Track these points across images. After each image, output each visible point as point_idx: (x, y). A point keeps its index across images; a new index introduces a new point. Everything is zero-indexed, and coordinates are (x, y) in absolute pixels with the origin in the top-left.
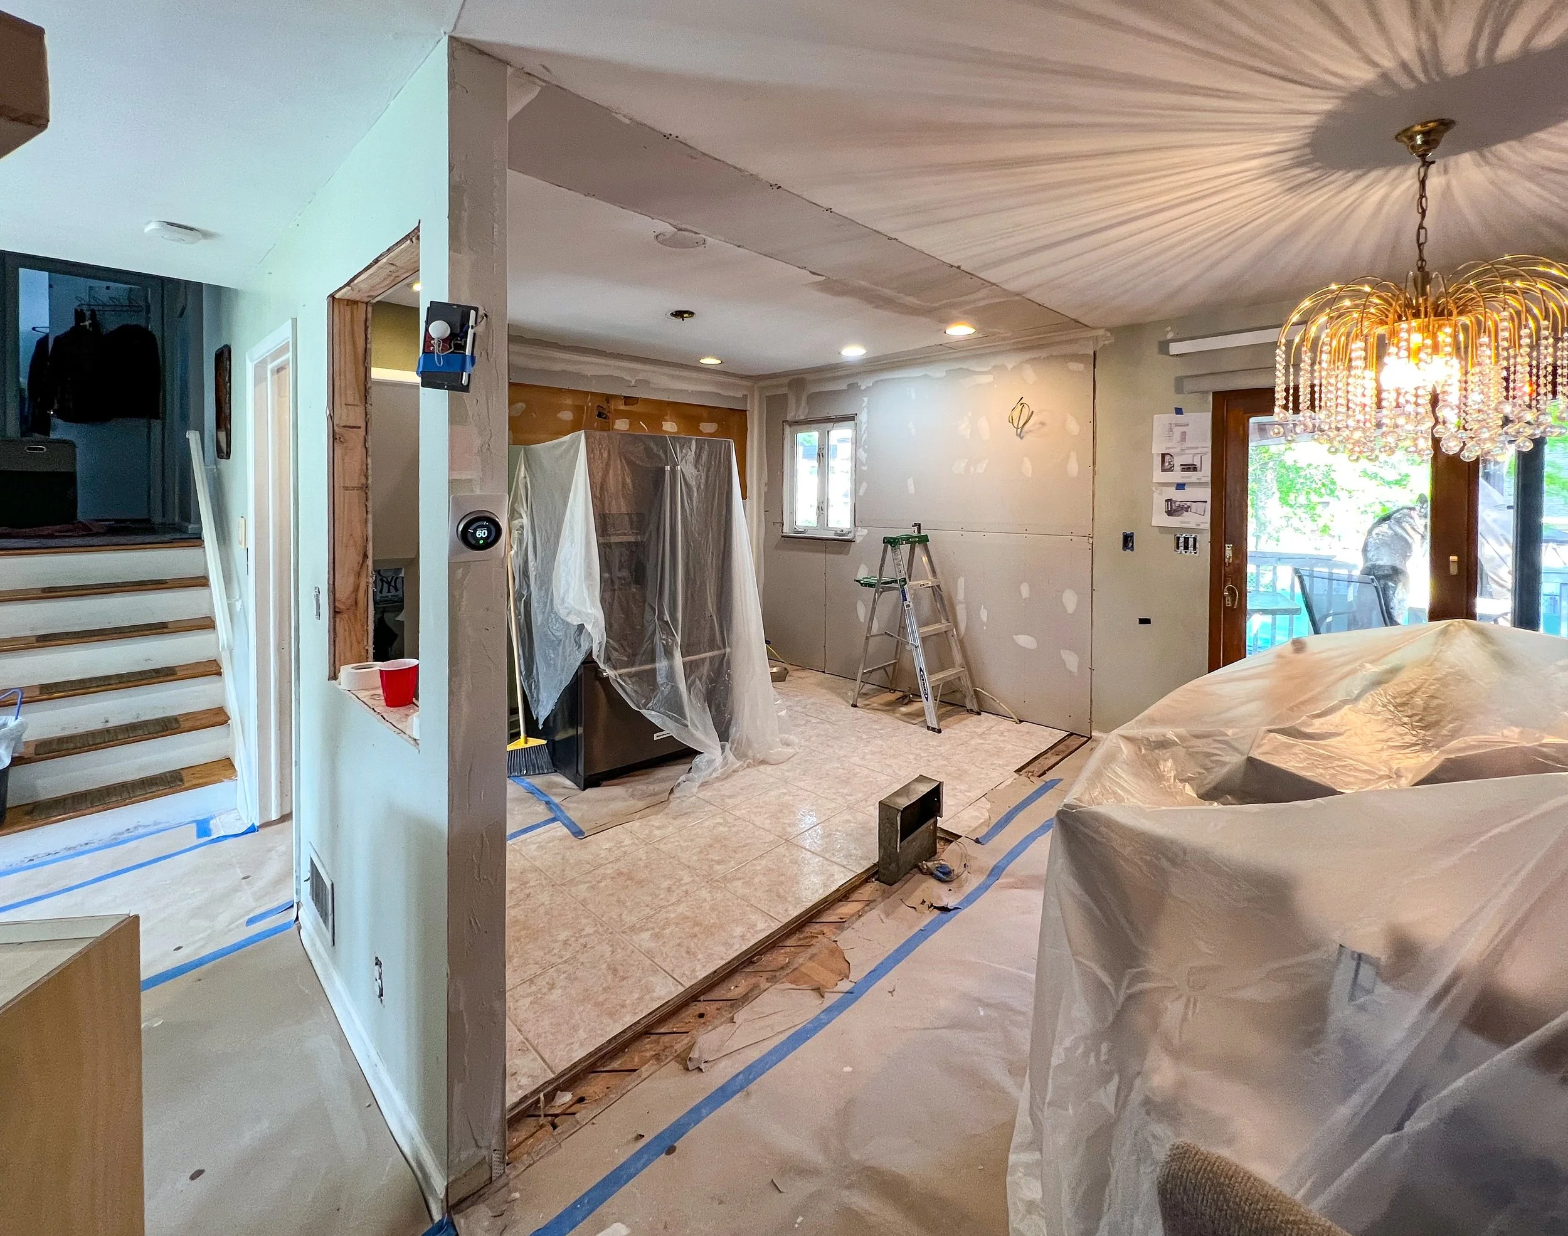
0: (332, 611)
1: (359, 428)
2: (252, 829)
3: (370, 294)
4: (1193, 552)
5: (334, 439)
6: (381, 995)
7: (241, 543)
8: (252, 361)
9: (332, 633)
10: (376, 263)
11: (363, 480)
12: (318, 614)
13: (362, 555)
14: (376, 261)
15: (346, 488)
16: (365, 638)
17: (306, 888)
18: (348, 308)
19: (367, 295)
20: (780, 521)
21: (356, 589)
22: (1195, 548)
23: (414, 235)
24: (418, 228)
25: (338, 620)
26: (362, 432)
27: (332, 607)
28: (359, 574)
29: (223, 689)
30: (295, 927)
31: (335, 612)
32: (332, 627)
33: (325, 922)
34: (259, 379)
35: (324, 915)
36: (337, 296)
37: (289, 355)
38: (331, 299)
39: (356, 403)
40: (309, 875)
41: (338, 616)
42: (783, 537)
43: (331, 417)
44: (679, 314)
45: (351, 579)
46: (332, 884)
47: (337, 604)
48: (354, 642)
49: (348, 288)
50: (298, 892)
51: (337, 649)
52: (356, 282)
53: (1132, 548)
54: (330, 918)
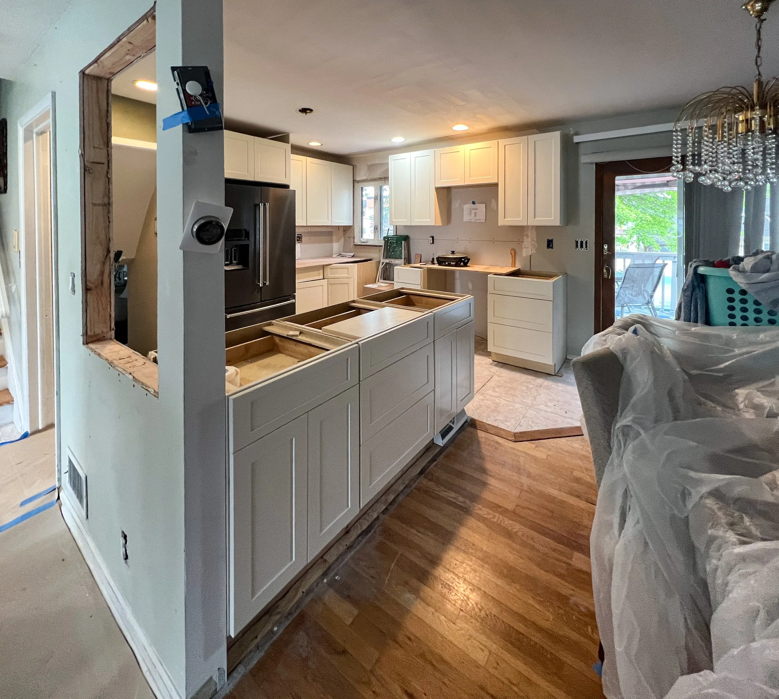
0: (84, 288)
1: (103, 164)
2: (25, 436)
3: (111, 71)
4: (585, 249)
5: (85, 170)
6: (126, 558)
7: (15, 247)
8: (22, 127)
9: (85, 304)
10: (118, 42)
11: (106, 200)
12: (74, 291)
13: (106, 249)
14: (119, 40)
15: (94, 205)
16: (109, 307)
17: (66, 478)
18: (94, 82)
19: (108, 71)
20: (353, 236)
21: (102, 273)
22: (586, 247)
23: (151, 15)
24: (153, 8)
25: (89, 295)
26: (105, 167)
27: (84, 286)
28: (104, 263)
29: (4, 343)
30: (57, 505)
31: (87, 289)
32: (84, 300)
33: (81, 501)
34: (28, 138)
35: (80, 497)
36: (87, 72)
37: (50, 121)
38: (81, 73)
39: (102, 147)
40: (67, 469)
41: (89, 292)
42: (354, 245)
43: (83, 156)
44: (304, 111)
45: (99, 266)
46: (86, 477)
47: (88, 283)
48: (101, 309)
49: (96, 65)
50: (59, 480)
51: (88, 314)
52: (102, 59)
53: (552, 247)
54: (85, 500)
